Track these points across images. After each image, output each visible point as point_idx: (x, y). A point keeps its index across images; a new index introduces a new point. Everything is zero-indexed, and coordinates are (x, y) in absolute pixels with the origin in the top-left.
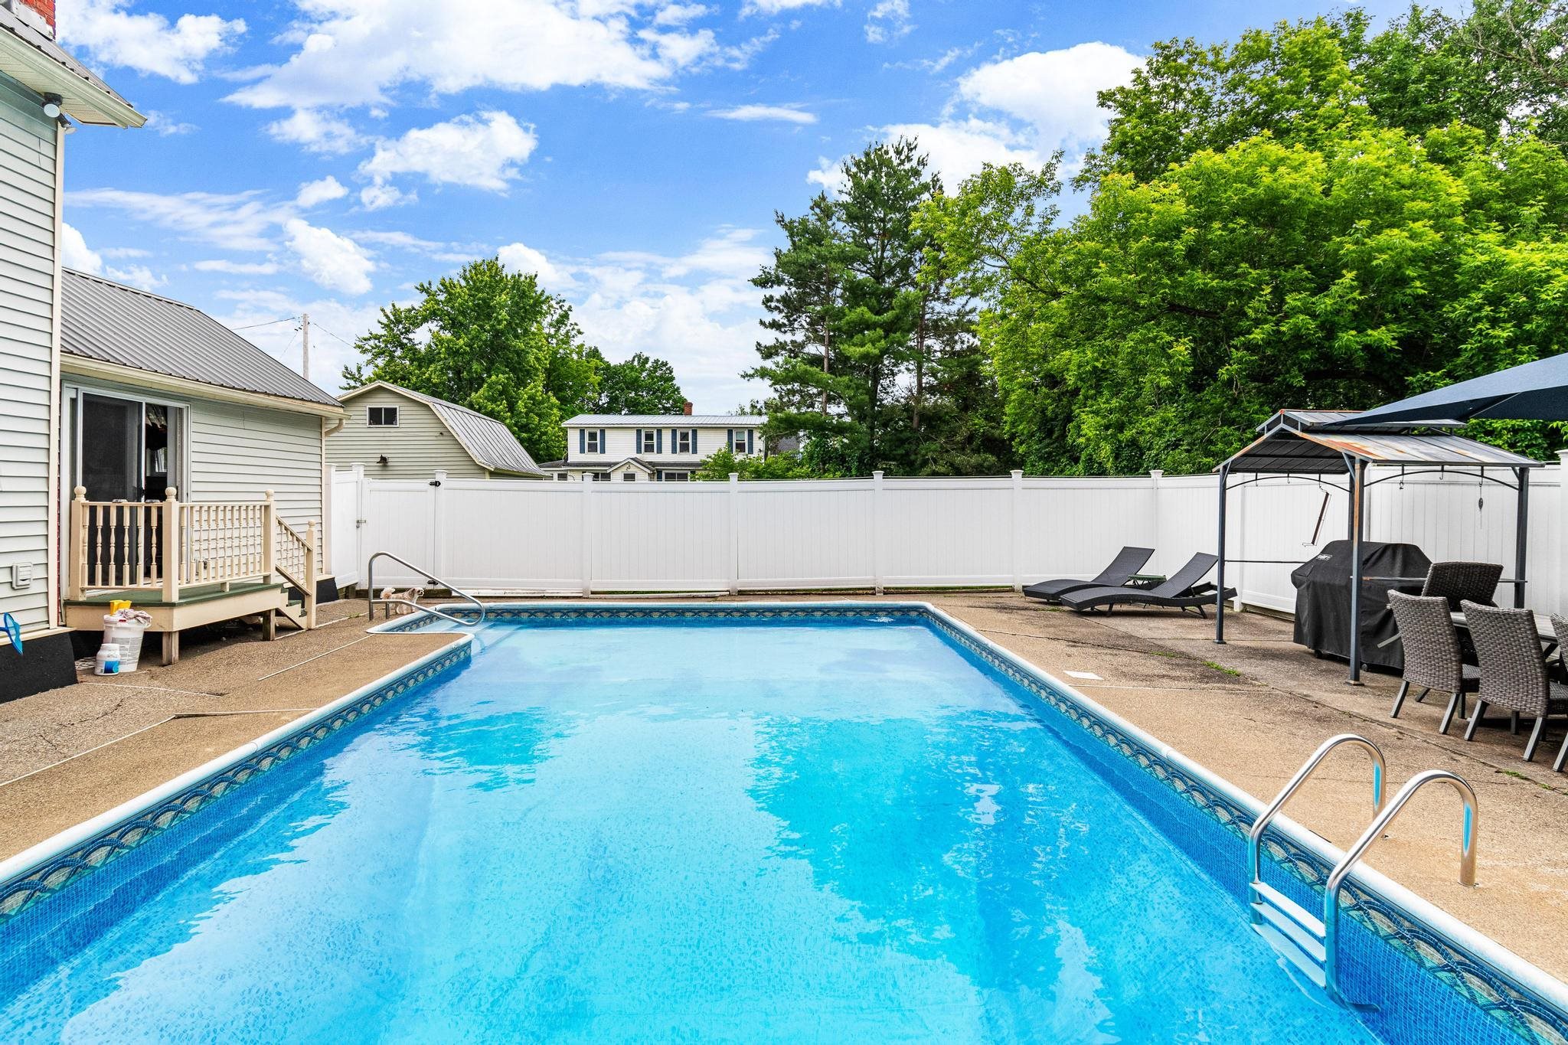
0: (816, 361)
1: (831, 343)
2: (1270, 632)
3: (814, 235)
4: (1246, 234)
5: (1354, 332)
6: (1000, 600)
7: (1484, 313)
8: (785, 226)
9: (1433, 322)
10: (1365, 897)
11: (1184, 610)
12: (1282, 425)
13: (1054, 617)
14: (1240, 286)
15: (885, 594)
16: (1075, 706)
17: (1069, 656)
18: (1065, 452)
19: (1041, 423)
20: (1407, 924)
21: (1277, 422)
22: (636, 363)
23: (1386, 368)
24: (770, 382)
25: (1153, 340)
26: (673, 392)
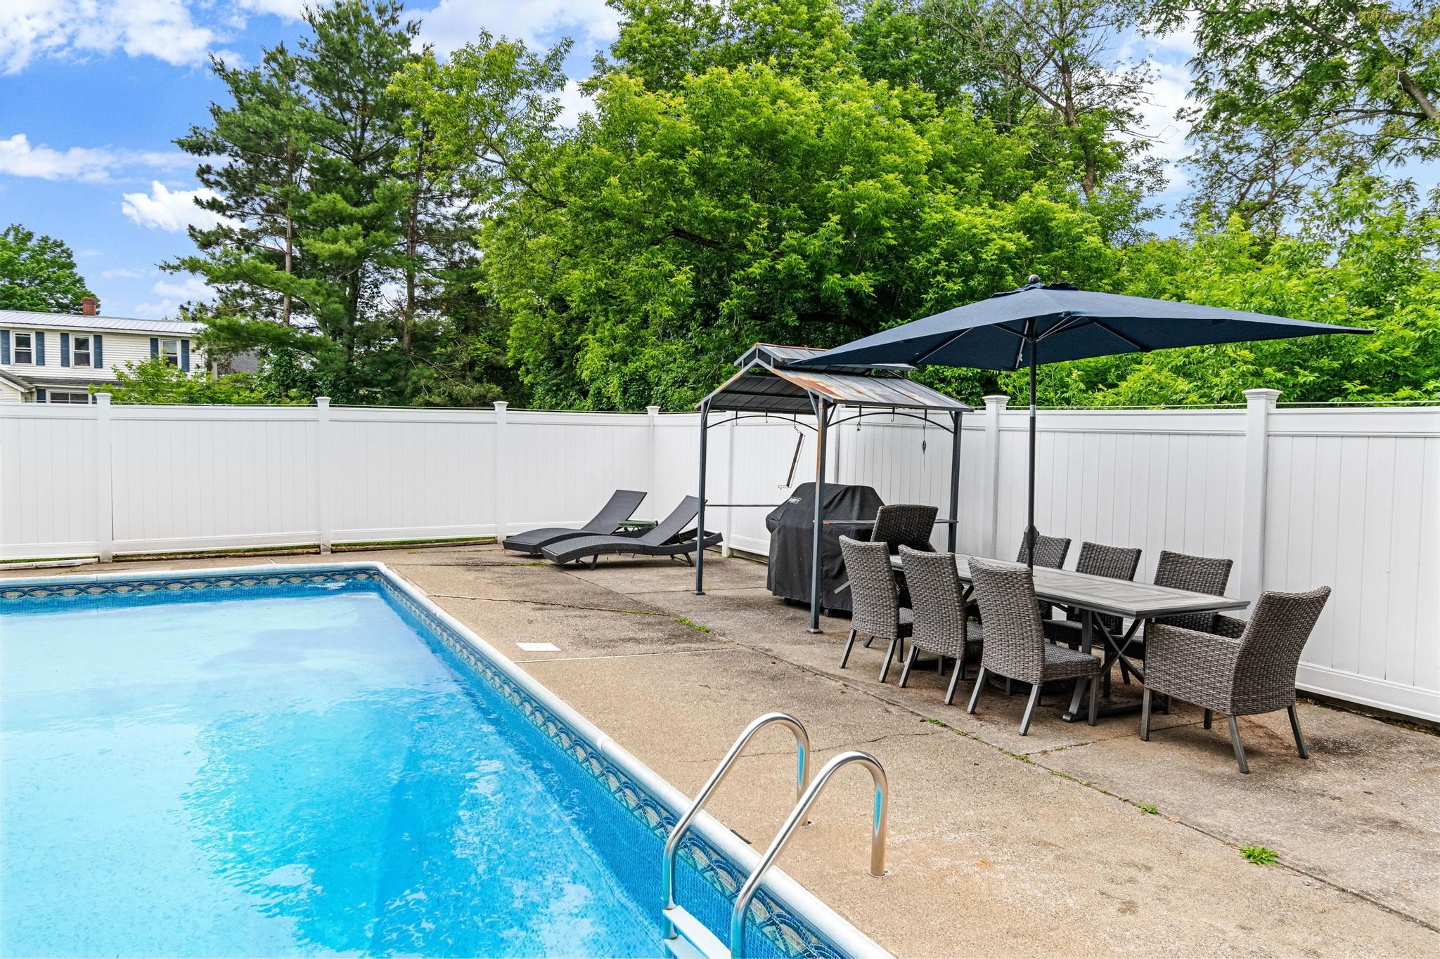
0: (276, 257)
1: (294, 237)
2: (750, 578)
3: (268, 95)
4: (749, 165)
5: (839, 276)
6: (476, 555)
7: (941, 267)
8: (226, 77)
9: (903, 273)
10: (777, 910)
11: (673, 558)
12: (757, 360)
13: (532, 573)
14: (741, 217)
15: (333, 552)
16: (519, 689)
17: (530, 622)
18: (573, 385)
19: (550, 351)
20: (814, 940)
21: (752, 356)
22: (10, 238)
23: (865, 314)
24: (205, 279)
25: (656, 266)
26: (74, 283)
